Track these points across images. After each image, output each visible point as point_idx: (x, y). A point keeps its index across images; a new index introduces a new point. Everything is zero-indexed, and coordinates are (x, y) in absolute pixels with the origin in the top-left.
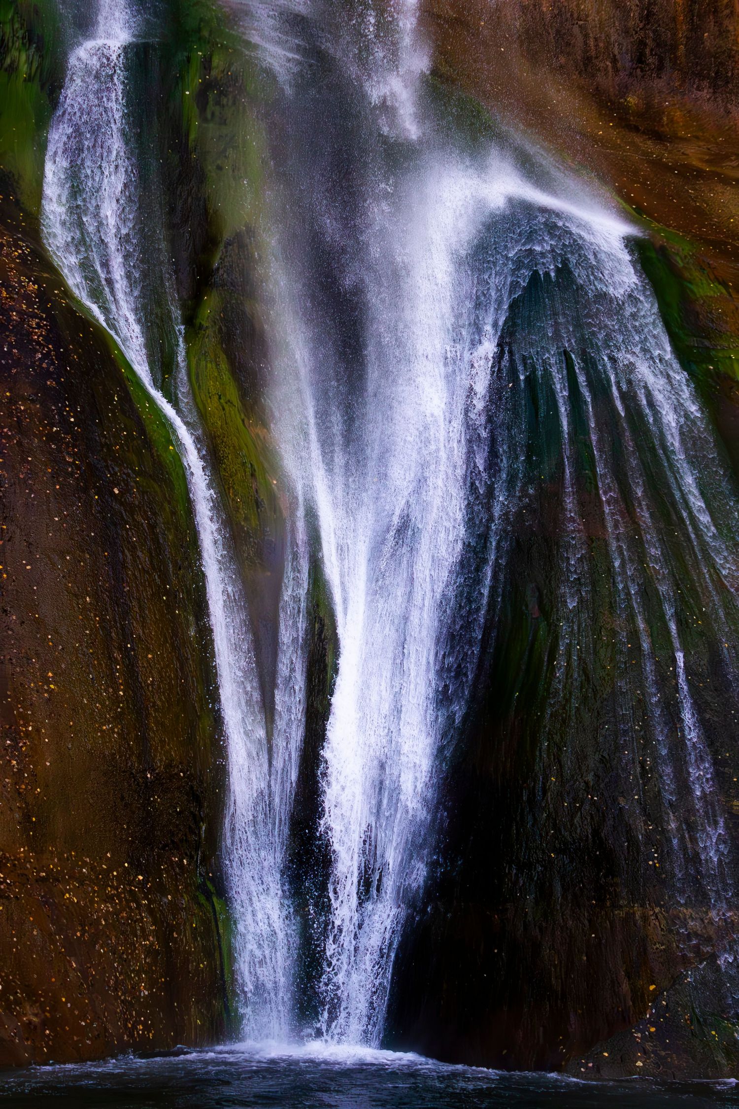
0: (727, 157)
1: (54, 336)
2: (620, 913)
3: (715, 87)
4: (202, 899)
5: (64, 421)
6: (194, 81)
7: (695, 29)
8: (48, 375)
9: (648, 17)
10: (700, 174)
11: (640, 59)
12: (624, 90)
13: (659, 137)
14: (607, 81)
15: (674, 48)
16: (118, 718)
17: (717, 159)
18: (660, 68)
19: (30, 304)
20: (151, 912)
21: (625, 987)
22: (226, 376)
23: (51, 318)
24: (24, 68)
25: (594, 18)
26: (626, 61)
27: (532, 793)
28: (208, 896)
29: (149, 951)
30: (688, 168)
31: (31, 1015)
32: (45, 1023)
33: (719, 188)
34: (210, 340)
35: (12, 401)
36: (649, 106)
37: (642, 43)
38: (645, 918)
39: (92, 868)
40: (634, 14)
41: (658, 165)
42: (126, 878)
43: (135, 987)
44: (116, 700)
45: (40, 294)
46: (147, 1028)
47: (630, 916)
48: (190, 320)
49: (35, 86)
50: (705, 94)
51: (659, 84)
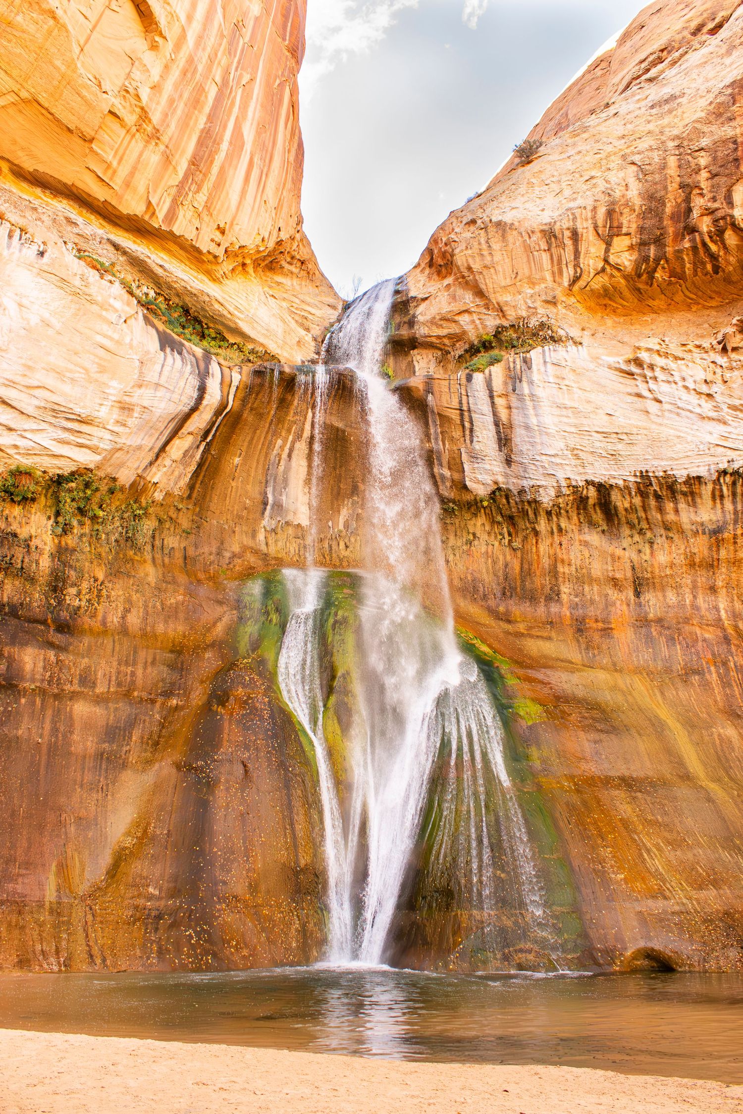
0: (534, 627)
1: (272, 716)
2: (453, 914)
3: (530, 601)
4: (319, 912)
5: (273, 745)
6: (331, 621)
7: (523, 581)
8: (269, 730)
9: (506, 579)
10: (523, 635)
11: (504, 594)
12: (498, 606)
13: (509, 622)
14: (492, 603)
15: (516, 588)
16: (287, 849)
17: (530, 628)
18: (511, 596)
19: (265, 705)
20: (298, 917)
21: (451, 940)
22: (336, 725)
23: (272, 710)
24: (274, 621)
25: (487, 580)
26: (499, 595)
27: (428, 872)
28: (322, 910)
29: (297, 930)
30: (520, 633)
31: (245, 952)
32: (250, 955)
33: (529, 639)
34: (331, 712)
35: (255, 740)
36: (507, 610)
37: (505, 588)
38: (461, 915)
39: (275, 901)
40: (501, 578)
41: (508, 633)
42: (289, 904)
43: (290, 943)
44: (286, 842)
45: (269, 702)
46: (294, 957)
47: (457, 914)
48: (325, 706)
49: (277, 628)
50: (528, 604)
51: (511, 602)
